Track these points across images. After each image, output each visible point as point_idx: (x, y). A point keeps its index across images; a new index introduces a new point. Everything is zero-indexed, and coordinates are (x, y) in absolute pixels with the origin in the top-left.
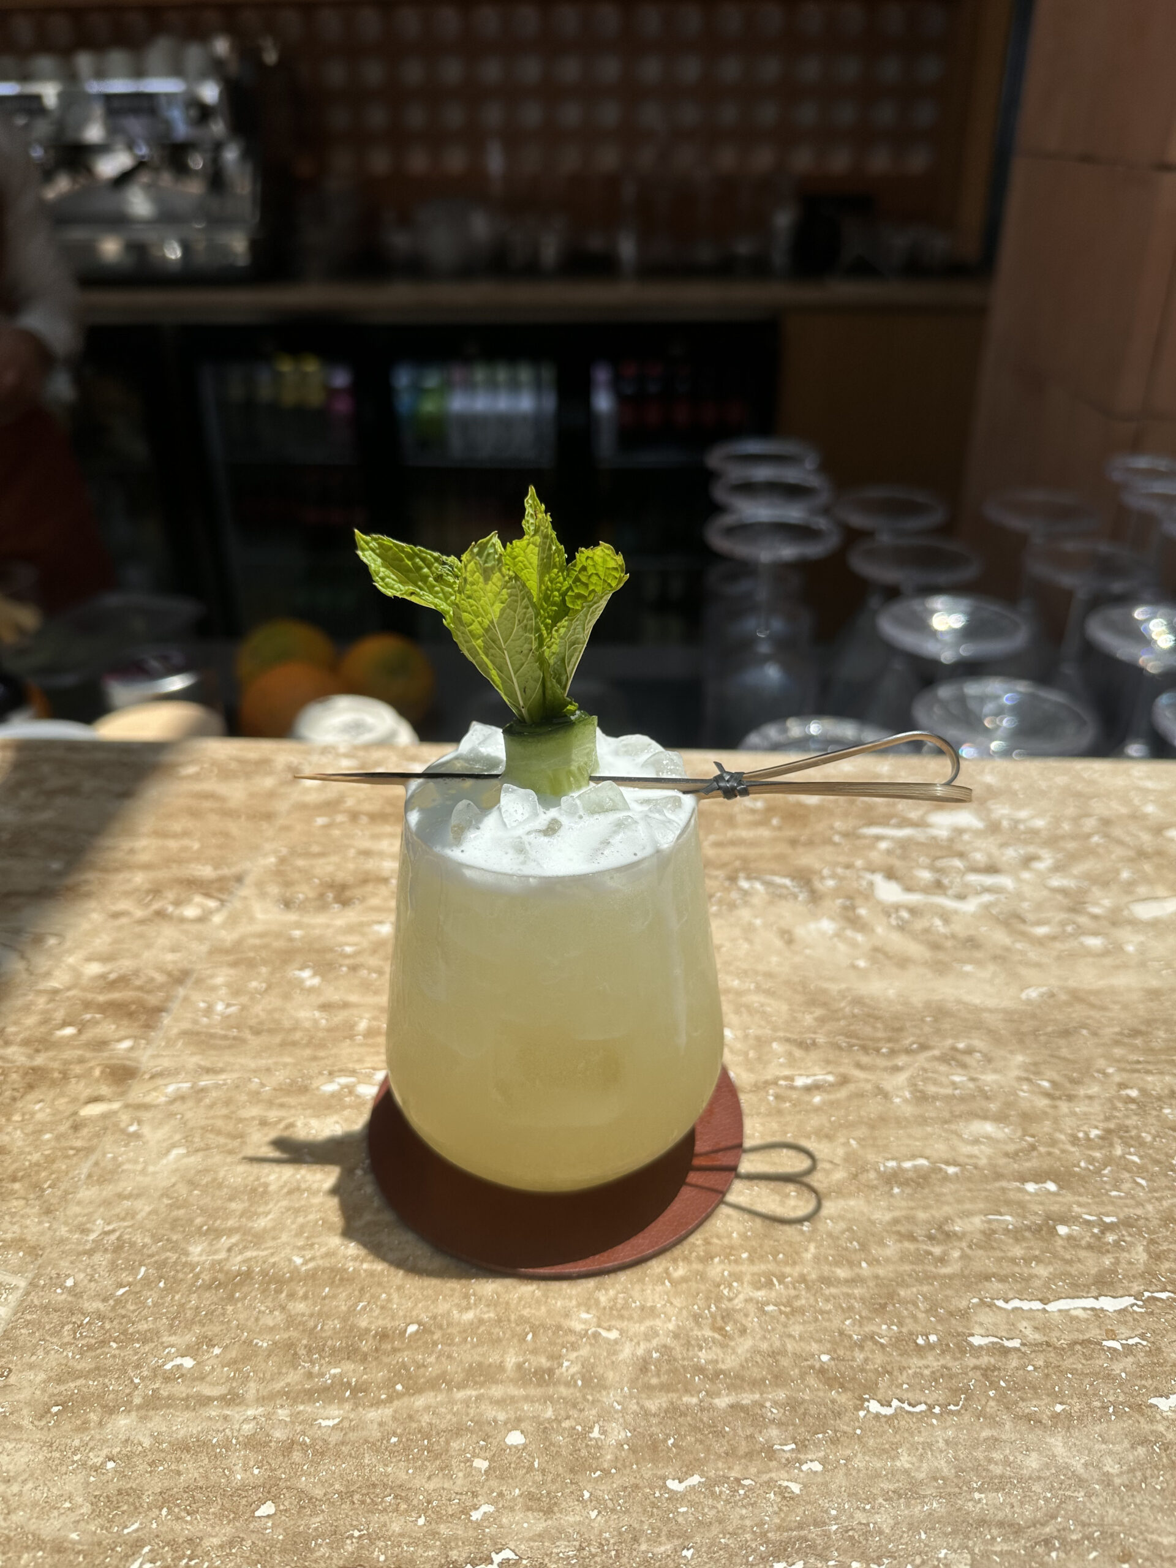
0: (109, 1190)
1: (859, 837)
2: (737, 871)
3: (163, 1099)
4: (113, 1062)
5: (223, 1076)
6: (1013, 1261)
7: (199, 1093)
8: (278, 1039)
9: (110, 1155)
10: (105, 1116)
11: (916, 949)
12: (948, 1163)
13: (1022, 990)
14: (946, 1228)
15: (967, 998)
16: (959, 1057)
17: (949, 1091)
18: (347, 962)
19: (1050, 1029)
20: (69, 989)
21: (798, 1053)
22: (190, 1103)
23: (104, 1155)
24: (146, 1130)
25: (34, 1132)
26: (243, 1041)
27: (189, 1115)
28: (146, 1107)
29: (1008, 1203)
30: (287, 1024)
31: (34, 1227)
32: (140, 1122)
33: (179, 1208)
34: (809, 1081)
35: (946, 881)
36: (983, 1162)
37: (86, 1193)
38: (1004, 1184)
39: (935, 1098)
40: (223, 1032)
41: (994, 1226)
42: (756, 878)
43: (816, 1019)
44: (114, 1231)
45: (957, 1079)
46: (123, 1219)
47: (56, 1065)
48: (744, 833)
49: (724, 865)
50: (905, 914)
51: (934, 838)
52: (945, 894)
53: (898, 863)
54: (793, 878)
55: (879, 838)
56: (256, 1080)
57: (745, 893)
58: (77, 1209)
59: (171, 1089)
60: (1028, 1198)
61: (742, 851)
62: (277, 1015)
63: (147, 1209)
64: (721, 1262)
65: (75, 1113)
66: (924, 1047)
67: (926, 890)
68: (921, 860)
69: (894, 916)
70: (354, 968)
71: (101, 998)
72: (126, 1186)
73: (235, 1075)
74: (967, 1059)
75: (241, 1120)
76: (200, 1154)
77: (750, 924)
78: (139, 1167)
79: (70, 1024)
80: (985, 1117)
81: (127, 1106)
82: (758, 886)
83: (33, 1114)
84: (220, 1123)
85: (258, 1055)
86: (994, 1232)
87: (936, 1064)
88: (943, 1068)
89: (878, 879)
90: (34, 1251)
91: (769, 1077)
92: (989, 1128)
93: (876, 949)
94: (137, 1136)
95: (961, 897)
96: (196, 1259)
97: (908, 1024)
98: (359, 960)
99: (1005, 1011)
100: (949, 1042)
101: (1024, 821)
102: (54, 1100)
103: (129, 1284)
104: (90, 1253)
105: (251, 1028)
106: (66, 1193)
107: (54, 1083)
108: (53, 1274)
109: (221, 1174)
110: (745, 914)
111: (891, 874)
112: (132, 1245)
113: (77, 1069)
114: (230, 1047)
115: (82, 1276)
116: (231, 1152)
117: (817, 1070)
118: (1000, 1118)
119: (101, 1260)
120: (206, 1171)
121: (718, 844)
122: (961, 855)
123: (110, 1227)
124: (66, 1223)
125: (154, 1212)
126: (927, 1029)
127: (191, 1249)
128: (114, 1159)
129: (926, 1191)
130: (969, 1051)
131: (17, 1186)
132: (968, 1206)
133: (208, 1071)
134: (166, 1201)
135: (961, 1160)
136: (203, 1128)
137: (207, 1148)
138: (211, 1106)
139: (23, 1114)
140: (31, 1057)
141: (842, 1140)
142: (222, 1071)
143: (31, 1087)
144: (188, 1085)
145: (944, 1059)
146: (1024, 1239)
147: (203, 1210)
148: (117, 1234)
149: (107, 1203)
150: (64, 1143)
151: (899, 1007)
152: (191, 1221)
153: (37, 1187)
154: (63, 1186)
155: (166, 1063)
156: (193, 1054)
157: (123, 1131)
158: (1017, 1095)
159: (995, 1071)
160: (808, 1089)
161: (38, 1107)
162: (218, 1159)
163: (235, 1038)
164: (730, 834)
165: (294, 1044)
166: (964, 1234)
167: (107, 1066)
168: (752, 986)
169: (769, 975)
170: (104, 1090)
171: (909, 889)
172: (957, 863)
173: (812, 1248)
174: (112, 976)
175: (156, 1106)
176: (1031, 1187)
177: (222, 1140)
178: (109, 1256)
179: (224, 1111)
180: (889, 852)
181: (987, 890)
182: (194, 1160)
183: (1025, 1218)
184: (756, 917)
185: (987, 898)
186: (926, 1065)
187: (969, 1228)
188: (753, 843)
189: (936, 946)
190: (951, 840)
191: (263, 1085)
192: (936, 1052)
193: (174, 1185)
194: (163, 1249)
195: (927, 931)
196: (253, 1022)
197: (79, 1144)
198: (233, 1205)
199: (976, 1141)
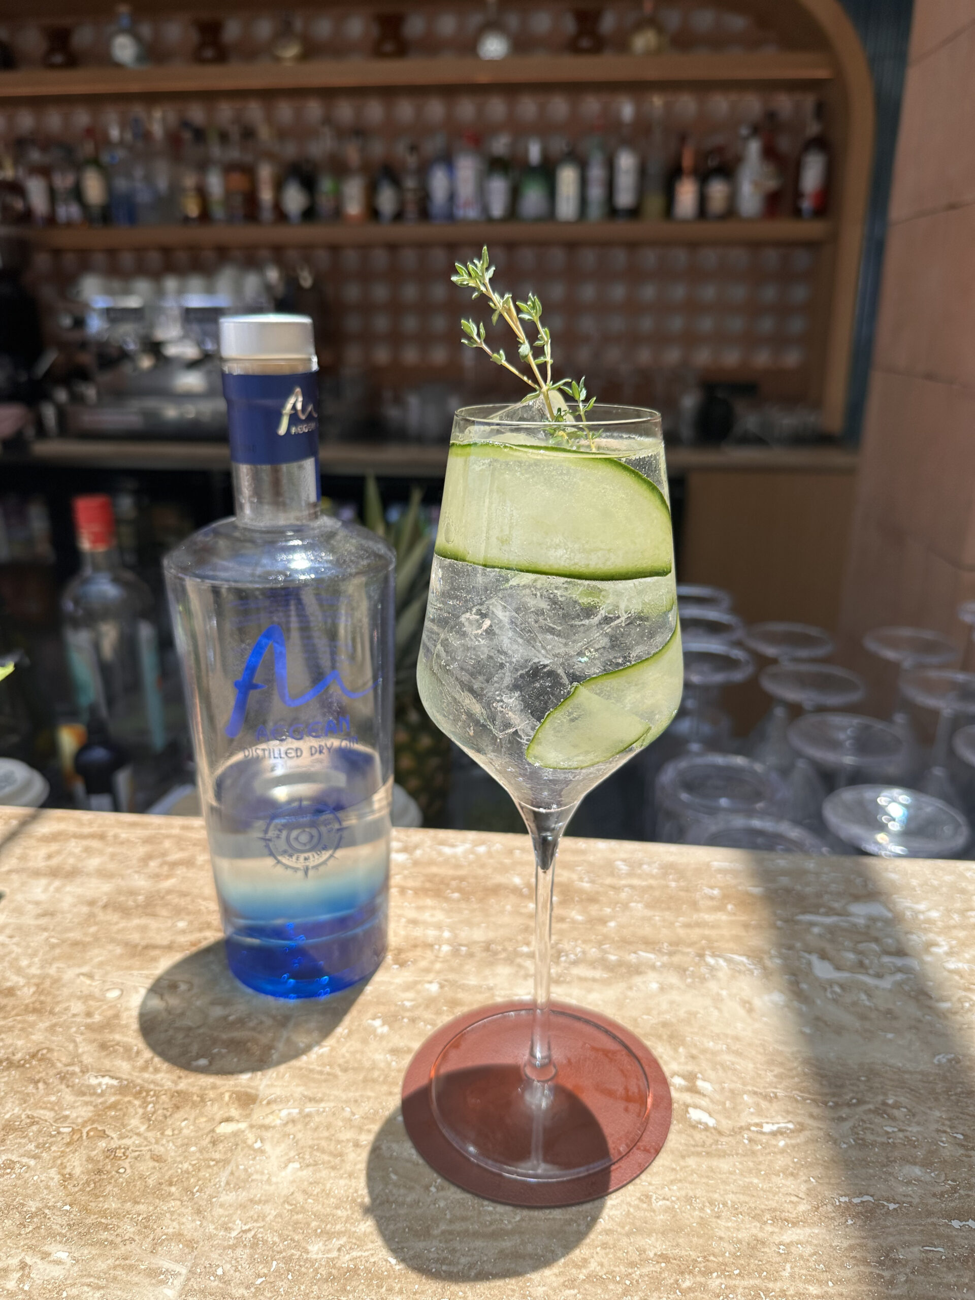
0: (243, 1196)
1: (797, 922)
2: (703, 949)
3: (278, 1122)
4: (238, 1089)
5: (323, 1105)
6: (948, 1286)
7: (307, 1117)
8: (361, 1077)
9: (242, 1167)
10: (235, 1134)
11: (848, 1019)
12: (888, 1201)
13: (934, 1056)
14: (892, 1255)
15: (892, 1061)
16: (889, 1110)
17: (884, 1140)
18: (408, 1014)
19: (959, 1090)
20: (199, 1027)
21: (764, 1104)
22: (299, 1126)
23: (237, 1167)
24: (268, 1147)
25: (182, 1145)
26: (336, 1076)
27: (299, 1135)
28: (266, 1128)
29: (939, 1236)
30: (367, 1064)
31: (190, 1225)
32: (262, 1140)
33: (297, 1213)
34: (775, 1128)
35: (867, 962)
36: (916, 1200)
37: (228, 1198)
38: (934, 1220)
39: (873, 1144)
40: (319, 1068)
41: (930, 1255)
42: (719, 956)
43: (775, 1076)
44: (250, 1230)
45: (889, 1129)
46: (256, 1221)
47: (195, 1090)
48: (708, 917)
49: (692, 944)
50: (837, 989)
51: (855, 925)
52: (868, 974)
53: (828, 947)
54: (748, 957)
55: (813, 924)
56: (348, 1109)
57: (712, 969)
58: (221, 1211)
59: (284, 1113)
60: (955, 1233)
61: (707, 932)
62: (358, 1056)
63: (274, 1213)
64: (718, 1277)
65: (213, 1131)
66: (860, 1102)
67: (851, 970)
68: (846, 943)
69: (829, 990)
70: (413, 1020)
71: (224, 1036)
72: (256, 1192)
73: (332, 1104)
74: (896, 1112)
75: (339, 1142)
76: (311, 1168)
77: (718, 994)
78: (265, 1178)
79: (203, 1056)
80: (915, 1164)
81: (251, 1126)
82: (721, 962)
83: (181, 1130)
84: (324, 1143)
85: (347, 1089)
86: (931, 1261)
87: (872, 1116)
88: (878, 1120)
89: (814, 959)
90: (191, 1244)
91: (743, 1124)
92: (917, 1171)
93: (817, 1019)
94: (261, 1151)
95: (879, 976)
96: (315, 1257)
97: (847, 1082)
98: (417, 1013)
99: (922, 1073)
100: (880, 1098)
101: (923, 912)
102: (195, 1119)
103: (265, 1275)
104: (234, 1247)
105: (339, 1065)
106: (211, 1197)
107: (194, 1105)
108: (207, 1264)
109: (328, 1186)
110: (712, 985)
111: (823, 956)
112: (265, 1242)
113: (211, 1094)
114: (326, 1081)
115: (229, 1266)
116: (334, 1168)
117: (779, 1119)
118: (926, 1164)
119: (243, 1253)
120: (316, 1183)
121: (688, 926)
122: (876, 940)
123: (246, 1227)
124: (213, 1222)
125: (279, 1215)
126: (862, 1087)
127: (310, 1248)
128: (246, 1170)
129: (873, 1223)
130: (897, 1106)
131: (173, 1189)
132: (907, 1238)
133: (311, 1100)
134: (287, 1207)
135: (898, 1198)
136: (311, 1147)
137: (316, 1164)
138: (316, 1129)
139: (173, 1130)
140: (175, 1083)
141: (804, 1178)
142: (321, 1100)
143: (177, 1107)
144: (297, 1111)
145: (876, 1112)
146: (955, 1268)
147: (317, 1216)
148: (253, 1233)
149: (243, 1206)
150: (206, 1156)
151: (839, 1068)
152: (308, 1224)
153: (188, 1190)
154: (209, 1191)
155: (278, 1091)
156: (298, 1085)
157: (250, 1147)
158: (937, 1144)
159: (918, 1124)
160: (774, 1134)
161: (183, 1124)
162: (324, 1173)
163: (328, 1074)
164: (695, 917)
165: (374, 1081)
166: (907, 1261)
167: (233, 1092)
168: (724, 1047)
169: (737, 1039)
170: (234, 1112)
171: (838, 968)
172: (874, 946)
173: (788, 1266)
174: (231, 1018)
175: (274, 1127)
176: (956, 1224)
177: (326, 1158)
178: (248, 1251)
179: (326, 1134)
180: (820, 936)
181: (900, 970)
182: (306, 1173)
183: (954, 1249)
184: (722, 989)
185: (899, 977)
186: (865, 1118)
187: (910, 1257)
188: (714, 926)
189: (863, 1017)
190: (868, 927)
191: (353, 1114)
192: (871, 1106)
193: (292, 1194)
194: (289, 1246)
195: (854, 1004)
196: (341, 1061)
197: (217, 1156)
198: (339, 1212)
199: (909, 1183)
